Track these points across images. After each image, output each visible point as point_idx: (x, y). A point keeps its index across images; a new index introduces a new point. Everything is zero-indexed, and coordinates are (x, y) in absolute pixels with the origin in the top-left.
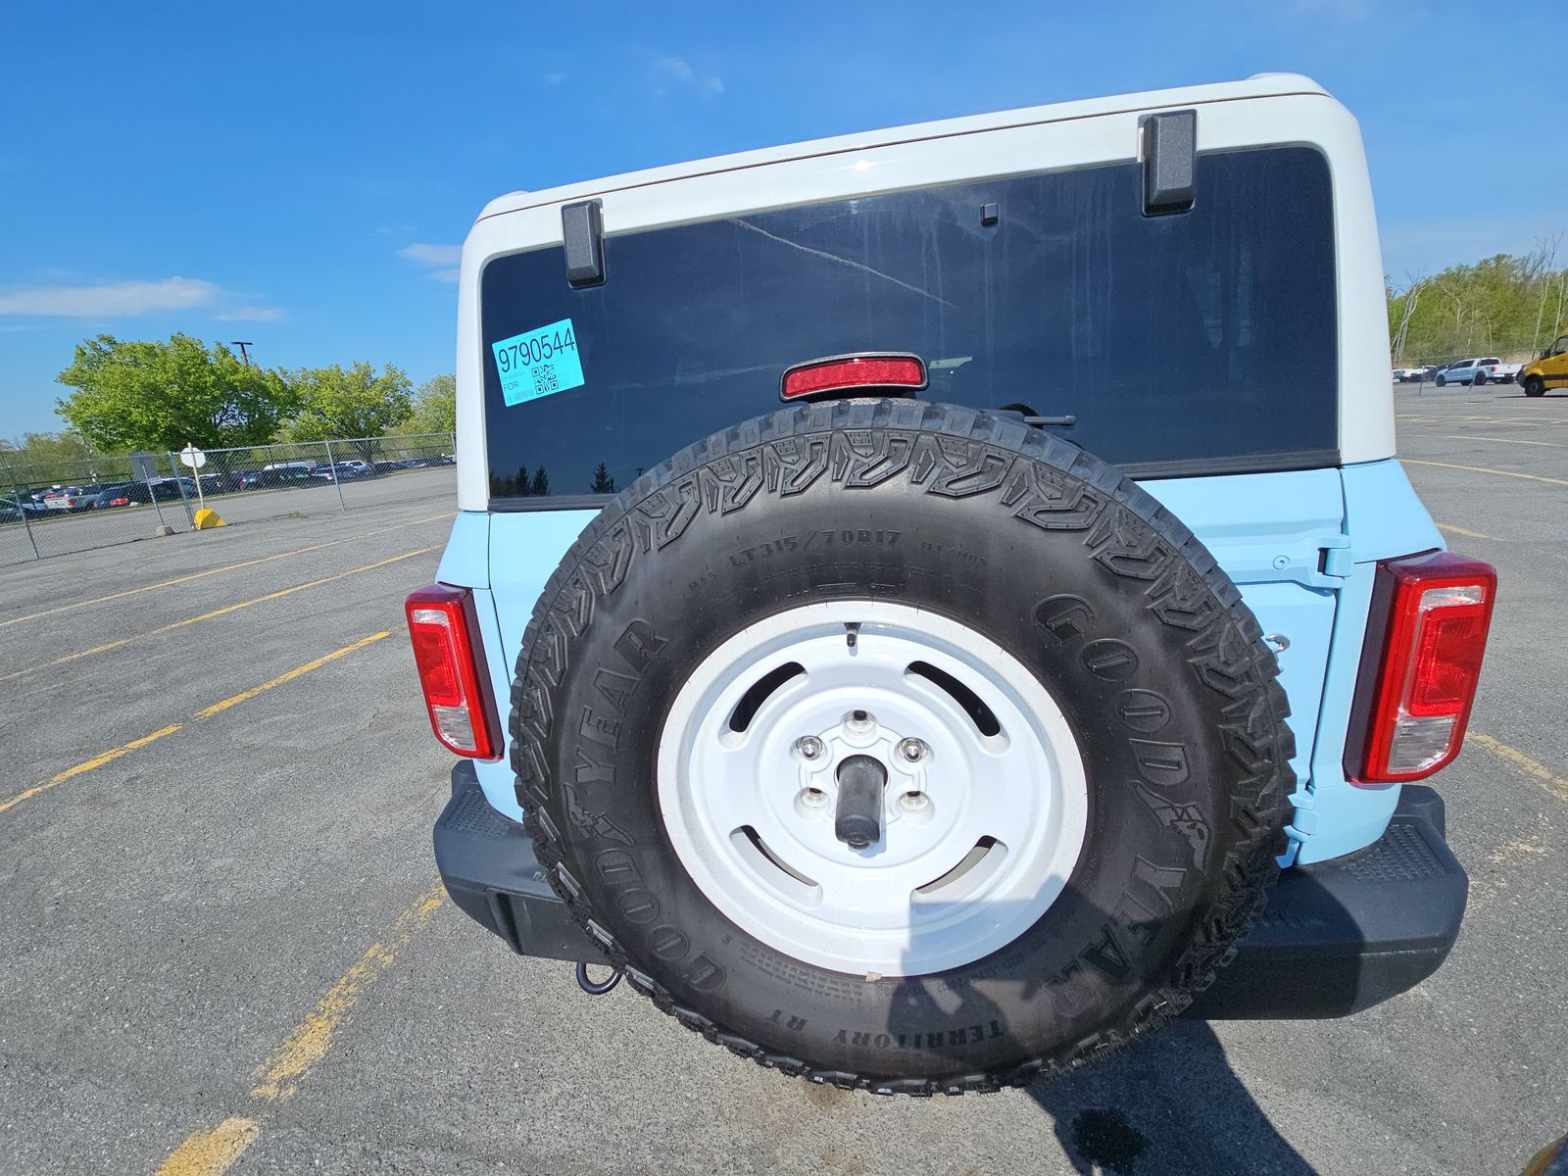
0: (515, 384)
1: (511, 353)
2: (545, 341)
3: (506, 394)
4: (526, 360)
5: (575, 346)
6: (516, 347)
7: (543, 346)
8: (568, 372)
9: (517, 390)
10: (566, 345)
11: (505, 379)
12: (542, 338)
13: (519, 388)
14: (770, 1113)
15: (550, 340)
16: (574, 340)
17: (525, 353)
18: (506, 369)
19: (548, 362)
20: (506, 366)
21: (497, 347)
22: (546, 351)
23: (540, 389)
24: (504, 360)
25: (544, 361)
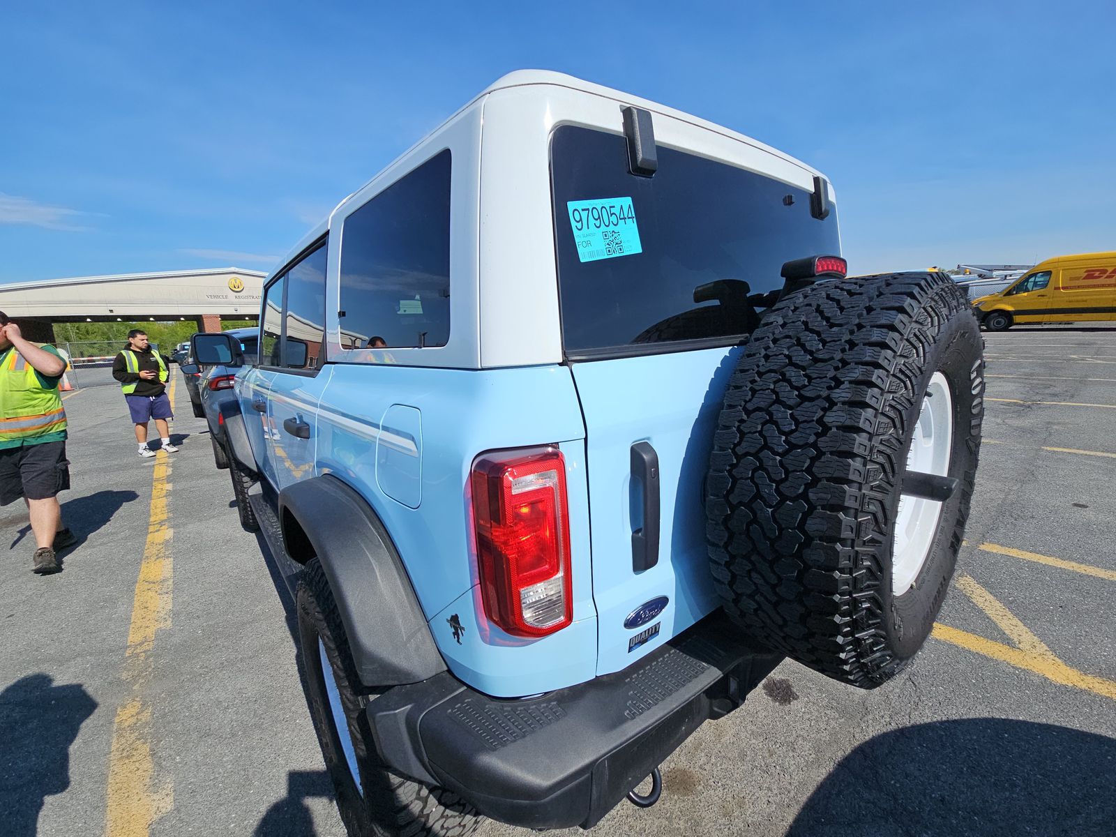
0: (588, 243)
1: (584, 214)
2: (613, 210)
3: (580, 250)
4: (598, 223)
5: (635, 219)
6: (588, 209)
7: (611, 215)
8: (631, 243)
9: (589, 249)
10: (629, 218)
11: (578, 237)
12: (610, 207)
13: (591, 247)
14: (677, 826)
15: (616, 210)
16: (634, 215)
17: (596, 217)
18: (580, 227)
19: (616, 228)
20: (579, 225)
21: (571, 205)
22: (613, 219)
23: (609, 251)
24: (578, 219)
25: (612, 227)
